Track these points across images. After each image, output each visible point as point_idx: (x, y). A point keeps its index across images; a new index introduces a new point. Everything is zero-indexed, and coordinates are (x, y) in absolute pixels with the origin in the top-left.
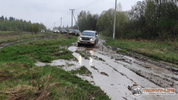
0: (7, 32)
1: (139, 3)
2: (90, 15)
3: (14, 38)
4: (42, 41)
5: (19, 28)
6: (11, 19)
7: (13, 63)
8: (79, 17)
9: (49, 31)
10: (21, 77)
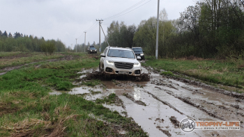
0: (12, 53)
1: (190, 9)
2: (124, 27)
3: (21, 60)
4: (58, 64)
5: (28, 46)
6: (18, 35)
7: (18, 91)
8: (109, 30)
9: (69, 50)
10: (29, 109)
